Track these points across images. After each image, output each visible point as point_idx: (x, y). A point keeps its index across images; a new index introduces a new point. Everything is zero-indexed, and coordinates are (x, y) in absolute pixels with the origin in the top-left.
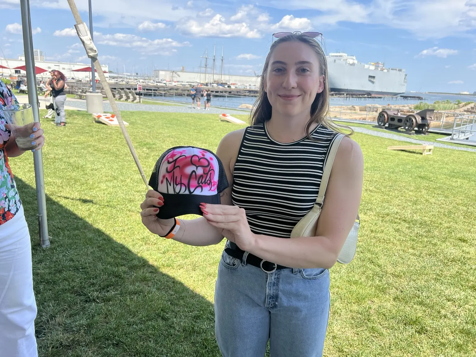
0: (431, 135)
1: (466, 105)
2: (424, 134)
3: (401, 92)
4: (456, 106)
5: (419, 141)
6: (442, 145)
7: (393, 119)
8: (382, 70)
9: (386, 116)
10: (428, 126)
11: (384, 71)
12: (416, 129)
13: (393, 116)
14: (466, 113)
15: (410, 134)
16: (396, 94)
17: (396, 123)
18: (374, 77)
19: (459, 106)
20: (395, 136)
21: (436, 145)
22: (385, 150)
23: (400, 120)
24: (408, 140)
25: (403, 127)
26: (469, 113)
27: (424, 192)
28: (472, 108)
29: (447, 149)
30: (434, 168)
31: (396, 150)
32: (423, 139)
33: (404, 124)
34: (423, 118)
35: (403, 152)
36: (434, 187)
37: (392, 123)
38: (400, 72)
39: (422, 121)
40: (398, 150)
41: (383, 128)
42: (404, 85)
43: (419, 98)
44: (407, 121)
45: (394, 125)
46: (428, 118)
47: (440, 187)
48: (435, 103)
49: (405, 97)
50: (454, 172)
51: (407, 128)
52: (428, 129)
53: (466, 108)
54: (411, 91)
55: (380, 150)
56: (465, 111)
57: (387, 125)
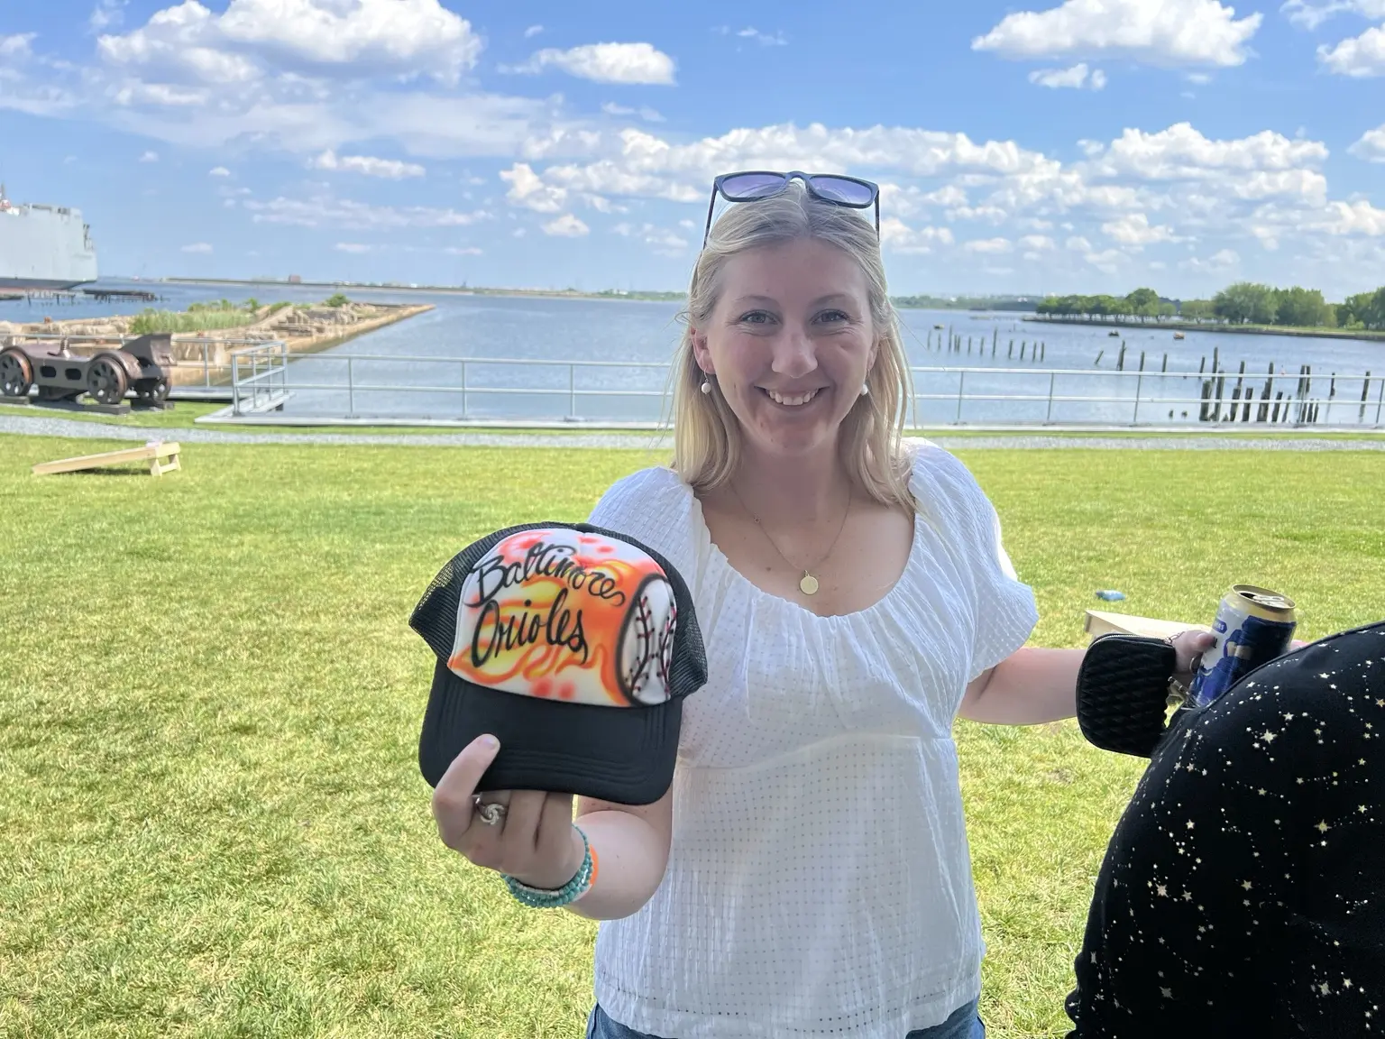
0: (179, 407)
1: (273, 311)
2: (160, 407)
3: (84, 280)
4: (248, 315)
5: (145, 431)
6: (211, 437)
7: (48, 371)
9: (24, 365)
10: (163, 380)
11: (10, 211)
12: (132, 393)
13: (47, 360)
14: (274, 334)
15: (116, 412)
16: (69, 286)
17: (61, 381)
19: (256, 316)
20: (65, 423)
21: (194, 436)
22: (24, 480)
23: (73, 373)
24: (110, 432)
25: (88, 394)
26: (285, 333)
27: (138, 602)
28: (290, 320)
29: (225, 446)
30: (181, 512)
31: (64, 473)
32: (159, 423)
33: (91, 384)
34: (145, 362)
35: (86, 476)
36: (172, 577)
37: (49, 382)
38: (65, 217)
39: (143, 372)
40: (71, 473)
41: (22, 403)
42: (89, 257)
43: (144, 296)
44: (98, 373)
45: (58, 390)
46: (157, 360)
47: (189, 572)
48: (191, 309)
49: (101, 295)
50: (236, 516)
51: (101, 393)
52: (168, 390)
53: (274, 320)
54: (120, 276)
55: (7, 481)
56: (274, 328)
57: (34, 391)
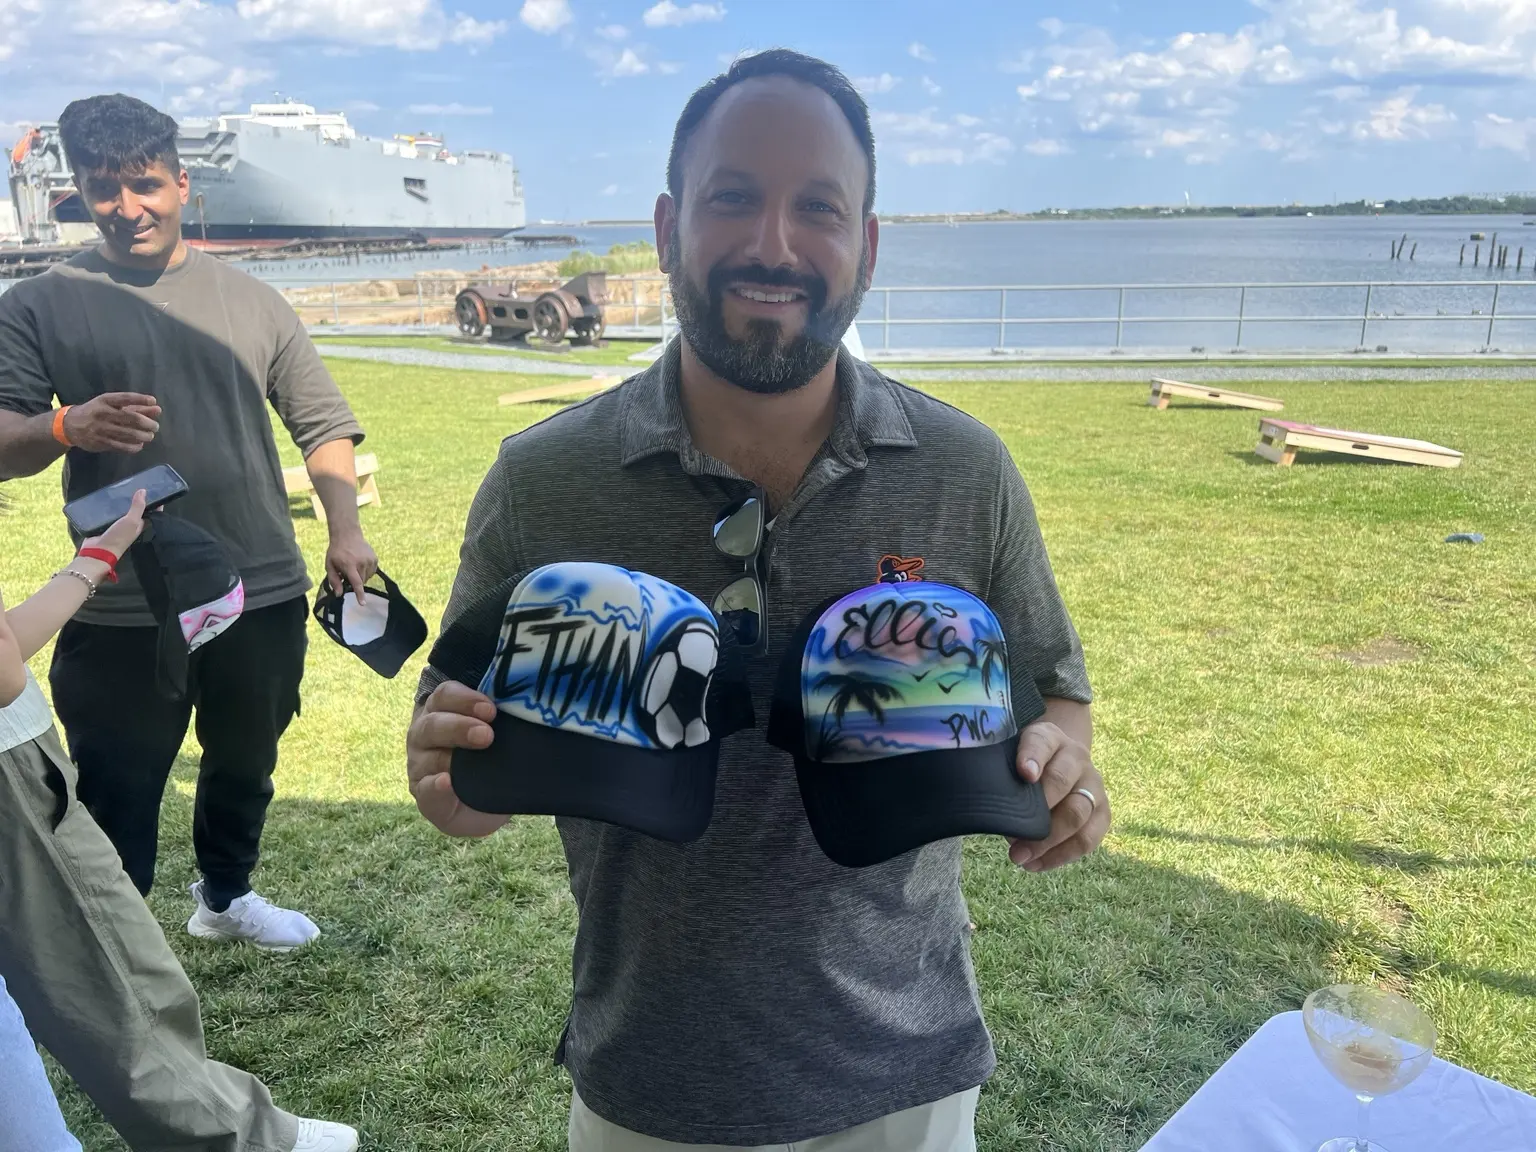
0: (614, 345)
2: (596, 345)
3: (514, 226)
5: (583, 367)
7: (500, 312)
8: (440, 159)
9: (479, 306)
10: (599, 320)
11: (448, 161)
13: (499, 302)
15: (559, 350)
16: (499, 233)
17: (513, 320)
18: (421, 182)
20: (517, 360)
22: (493, 409)
23: (521, 313)
24: (553, 368)
25: (535, 333)
31: (524, 403)
32: (596, 361)
33: (537, 324)
34: (584, 301)
35: (543, 406)
37: (501, 322)
38: (497, 163)
39: (584, 310)
40: (531, 403)
41: (478, 342)
42: (519, 204)
43: (568, 240)
44: (542, 313)
45: (507, 329)
46: (595, 300)
48: (612, 252)
49: (529, 241)
51: (545, 333)
52: (602, 330)
54: (544, 222)
55: (480, 409)
57: (488, 331)
